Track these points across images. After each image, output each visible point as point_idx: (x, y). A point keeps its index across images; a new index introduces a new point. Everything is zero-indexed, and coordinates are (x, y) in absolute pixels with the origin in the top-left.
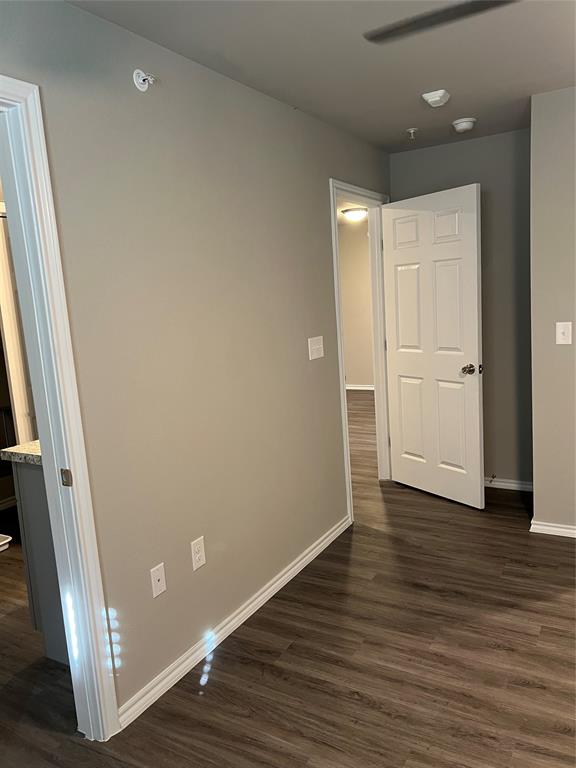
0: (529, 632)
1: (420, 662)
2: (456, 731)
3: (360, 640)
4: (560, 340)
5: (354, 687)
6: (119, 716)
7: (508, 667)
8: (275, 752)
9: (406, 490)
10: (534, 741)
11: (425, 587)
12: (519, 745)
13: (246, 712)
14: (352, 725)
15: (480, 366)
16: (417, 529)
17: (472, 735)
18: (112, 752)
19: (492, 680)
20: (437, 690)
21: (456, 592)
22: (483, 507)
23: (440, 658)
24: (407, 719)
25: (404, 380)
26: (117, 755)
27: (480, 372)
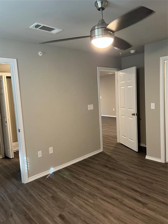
0: (123, 179)
1: (93, 181)
2: (90, 194)
3: (84, 175)
4: (152, 108)
5: (76, 183)
6: (28, 179)
7: (111, 184)
8: (53, 190)
9: (122, 145)
10: (105, 198)
11: (107, 167)
12: (101, 198)
13: (52, 183)
14: (70, 189)
15: (136, 114)
16: (116, 154)
17: (92, 195)
18: (25, 185)
19: (106, 186)
20: (92, 186)
21: (114, 169)
22: (138, 151)
23: (99, 181)
24: (82, 190)
25: (122, 116)
26: (26, 186)
27: (136, 115)
